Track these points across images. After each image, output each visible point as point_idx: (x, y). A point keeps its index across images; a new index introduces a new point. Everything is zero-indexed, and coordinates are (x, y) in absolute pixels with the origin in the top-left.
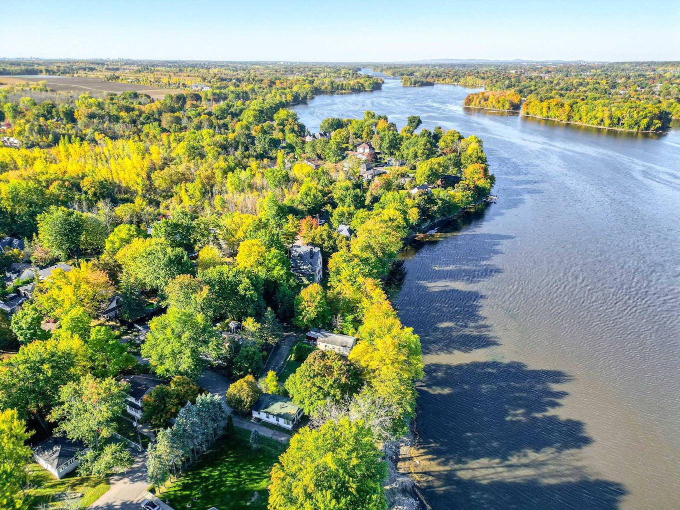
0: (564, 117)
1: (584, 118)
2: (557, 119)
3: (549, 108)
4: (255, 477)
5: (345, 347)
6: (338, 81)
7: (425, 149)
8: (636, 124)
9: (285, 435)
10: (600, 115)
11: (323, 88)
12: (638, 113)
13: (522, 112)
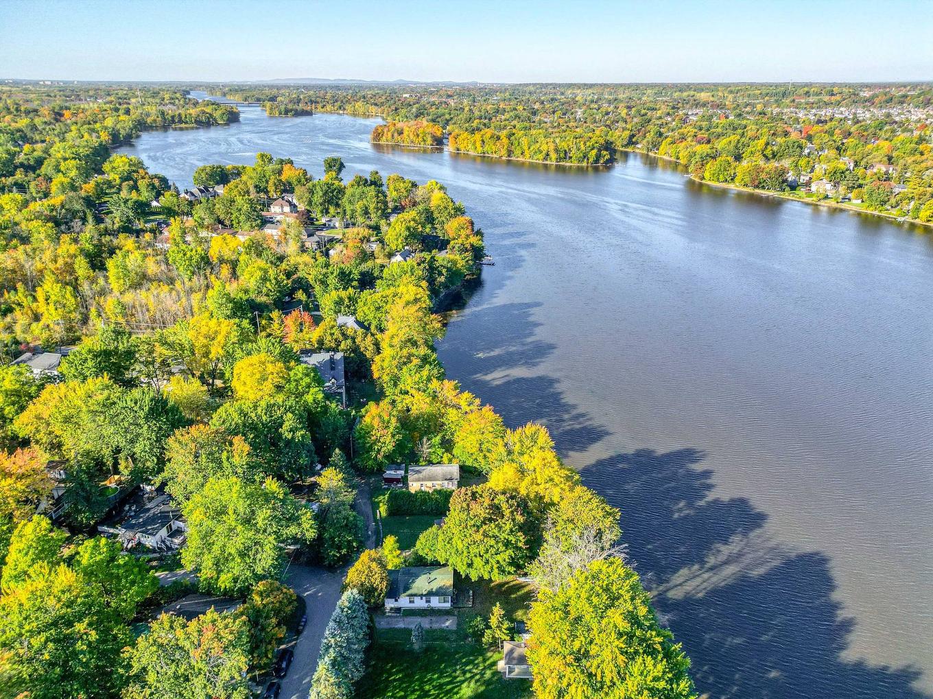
0: (504, 152)
1: (527, 152)
2: (495, 156)
3: (483, 141)
4: (449, 687)
5: (451, 479)
6: (170, 110)
7: (378, 202)
8: (585, 157)
9: (446, 617)
10: (544, 148)
11: (149, 120)
12: (585, 144)
13: (449, 148)
